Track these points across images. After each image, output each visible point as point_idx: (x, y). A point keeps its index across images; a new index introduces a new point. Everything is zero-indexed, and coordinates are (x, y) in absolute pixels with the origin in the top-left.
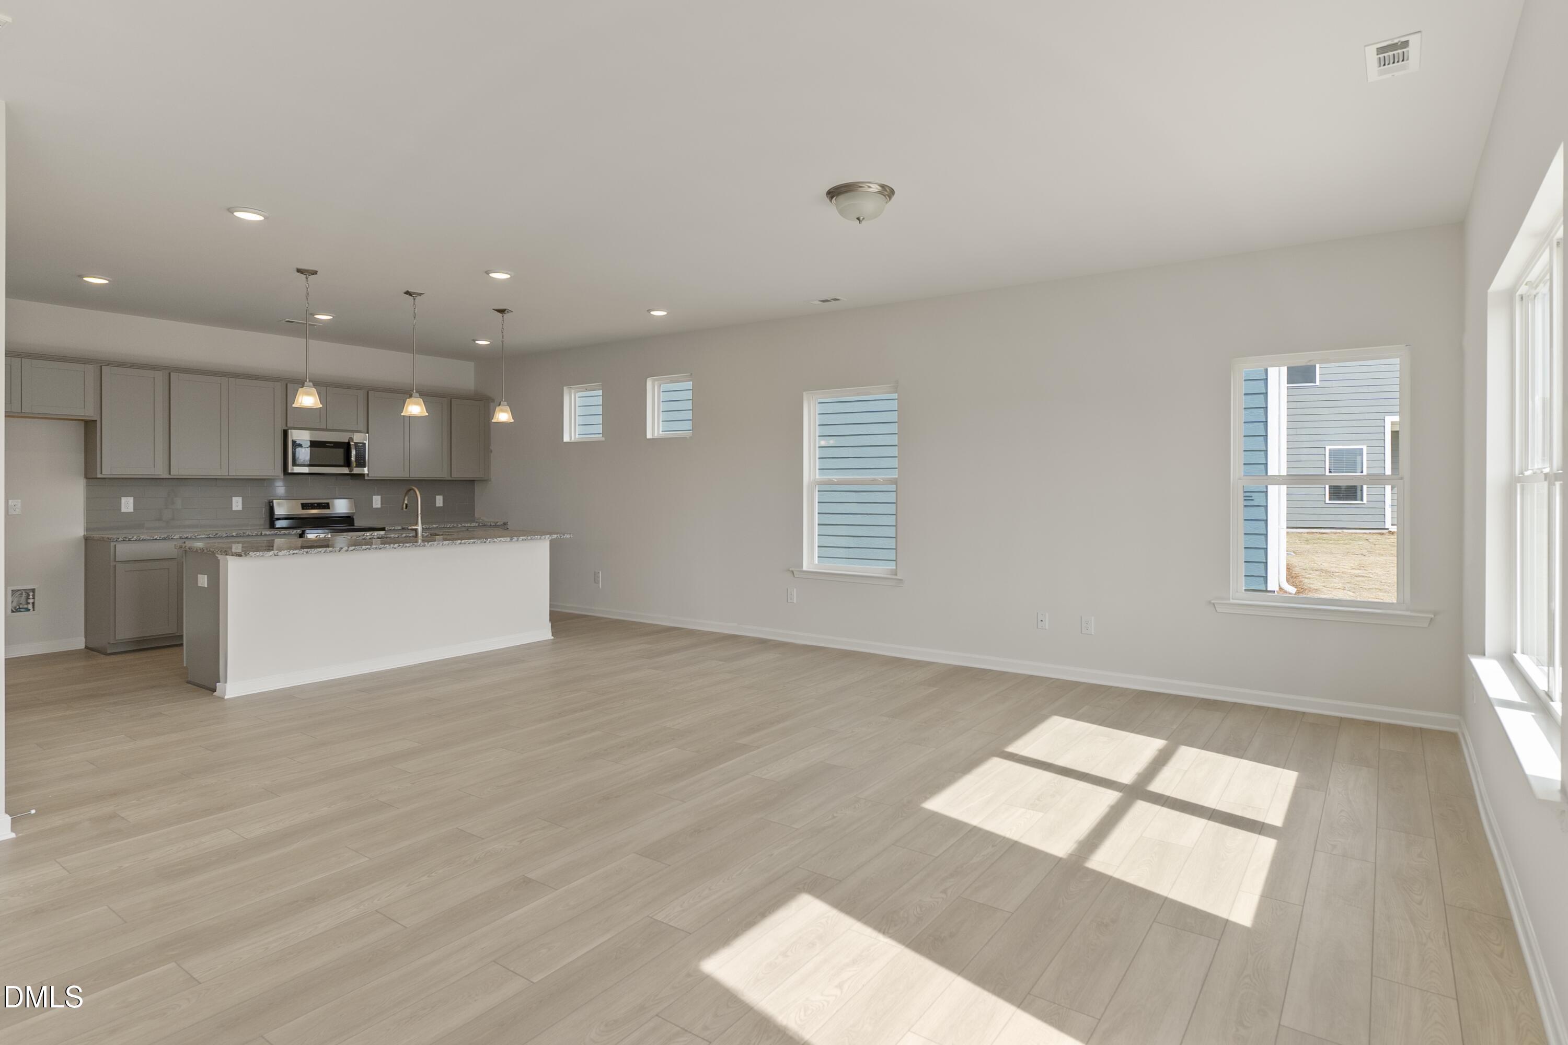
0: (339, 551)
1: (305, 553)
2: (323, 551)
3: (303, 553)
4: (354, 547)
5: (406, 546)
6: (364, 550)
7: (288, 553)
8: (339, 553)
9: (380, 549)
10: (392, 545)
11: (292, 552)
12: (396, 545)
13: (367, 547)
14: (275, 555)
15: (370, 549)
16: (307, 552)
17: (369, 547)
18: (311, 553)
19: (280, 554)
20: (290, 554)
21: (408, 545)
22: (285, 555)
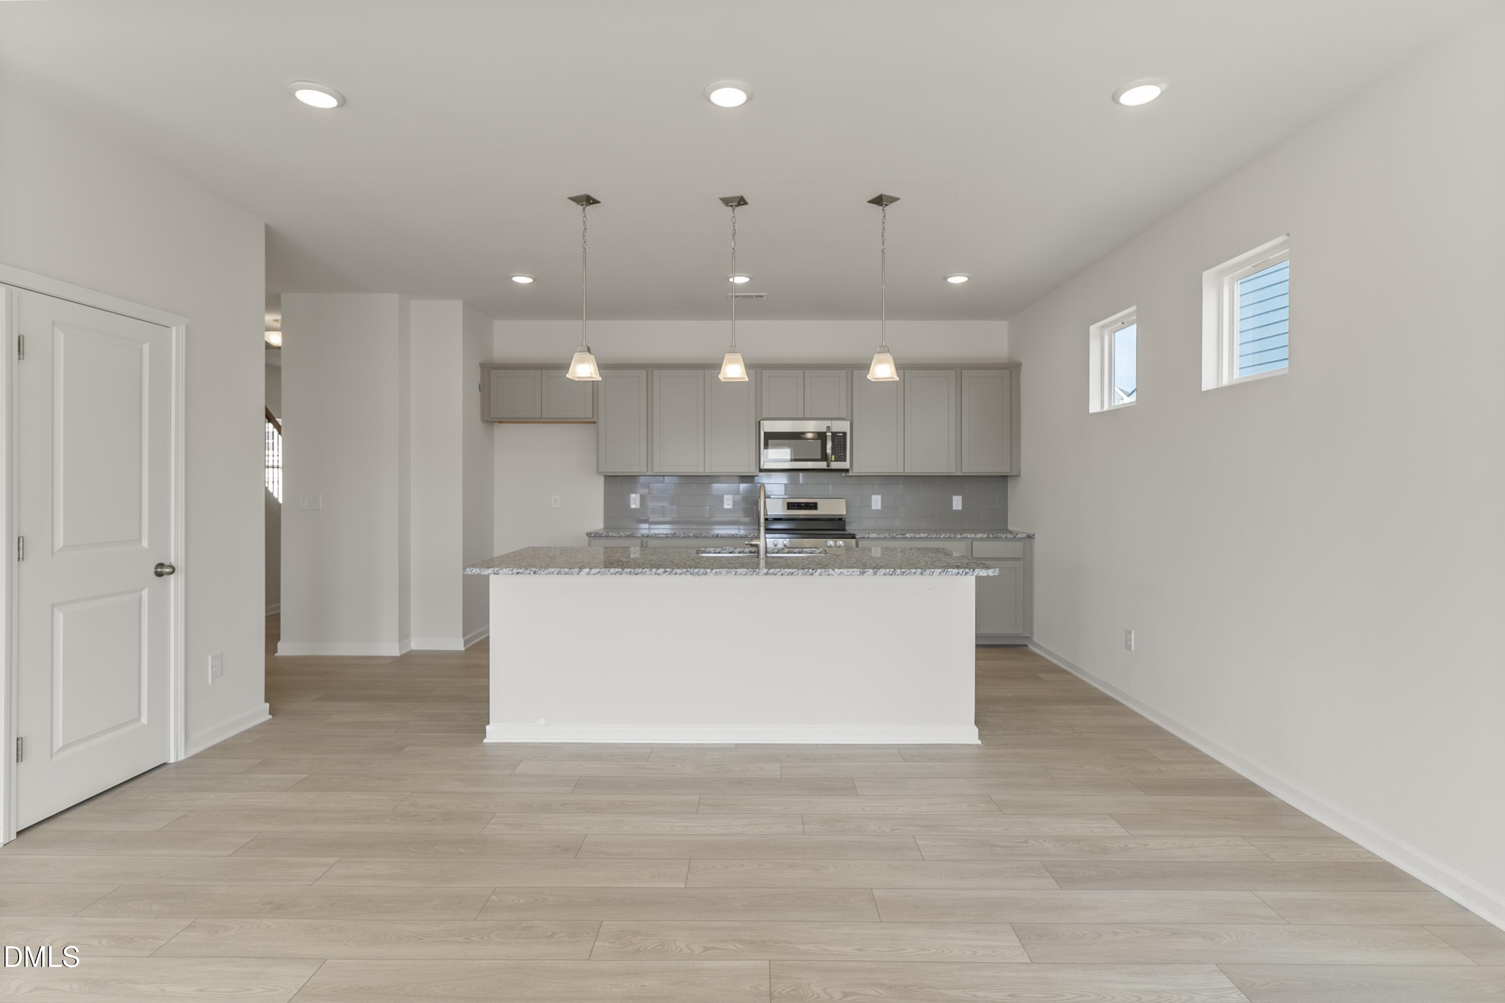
0: (578, 574)
1: (532, 573)
2: (556, 572)
3: (530, 573)
4: (598, 570)
5: (676, 573)
6: (612, 574)
7: (510, 572)
8: (578, 576)
9: (636, 574)
10: (654, 570)
11: (515, 571)
12: (661, 571)
13: (617, 570)
14: (495, 574)
15: (621, 574)
16: (535, 573)
17: (620, 570)
18: (540, 574)
19: (500, 572)
20: (513, 574)
21: (679, 571)
22: (507, 574)
